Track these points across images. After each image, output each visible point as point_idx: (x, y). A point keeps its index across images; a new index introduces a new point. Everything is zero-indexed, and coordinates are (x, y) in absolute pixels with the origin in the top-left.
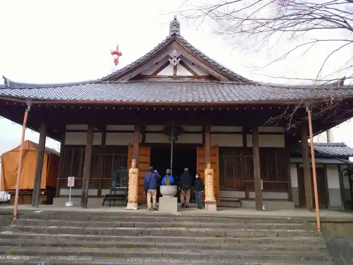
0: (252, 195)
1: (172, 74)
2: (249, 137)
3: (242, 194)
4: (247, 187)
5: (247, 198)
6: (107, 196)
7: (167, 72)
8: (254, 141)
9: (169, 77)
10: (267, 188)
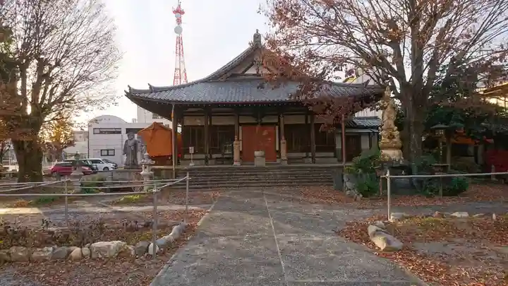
0: (310, 154)
1: (255, 73)
2: (309, 117)
3: (304, 154)
4: (307, 150)
5: (307, 157)
6: (217, 158)
7: (252, 71)
8: (312, 120)
9: (254, 75)
10: (318, 150)
